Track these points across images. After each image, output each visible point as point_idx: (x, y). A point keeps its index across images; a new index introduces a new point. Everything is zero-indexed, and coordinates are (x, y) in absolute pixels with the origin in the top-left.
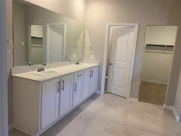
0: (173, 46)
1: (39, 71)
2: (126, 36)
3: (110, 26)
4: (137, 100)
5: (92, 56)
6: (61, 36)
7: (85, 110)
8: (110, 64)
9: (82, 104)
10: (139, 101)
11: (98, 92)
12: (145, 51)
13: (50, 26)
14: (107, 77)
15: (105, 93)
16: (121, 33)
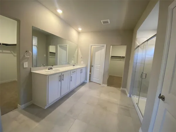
0: (124, 57)
1: (49, 69)
2: (100, 51)
3: (91, 46)
4: (107, 85)
5: (82, 62)
6: (65, 52)
7: (77, 91)
8: (92, 66)
9: (76, 88)
10: (108, 86)
11: (86, 81)
12: (111, 60)
13: (60, 46)
14: (90, 73)
15: (89, 82)
16: (97, 50)
